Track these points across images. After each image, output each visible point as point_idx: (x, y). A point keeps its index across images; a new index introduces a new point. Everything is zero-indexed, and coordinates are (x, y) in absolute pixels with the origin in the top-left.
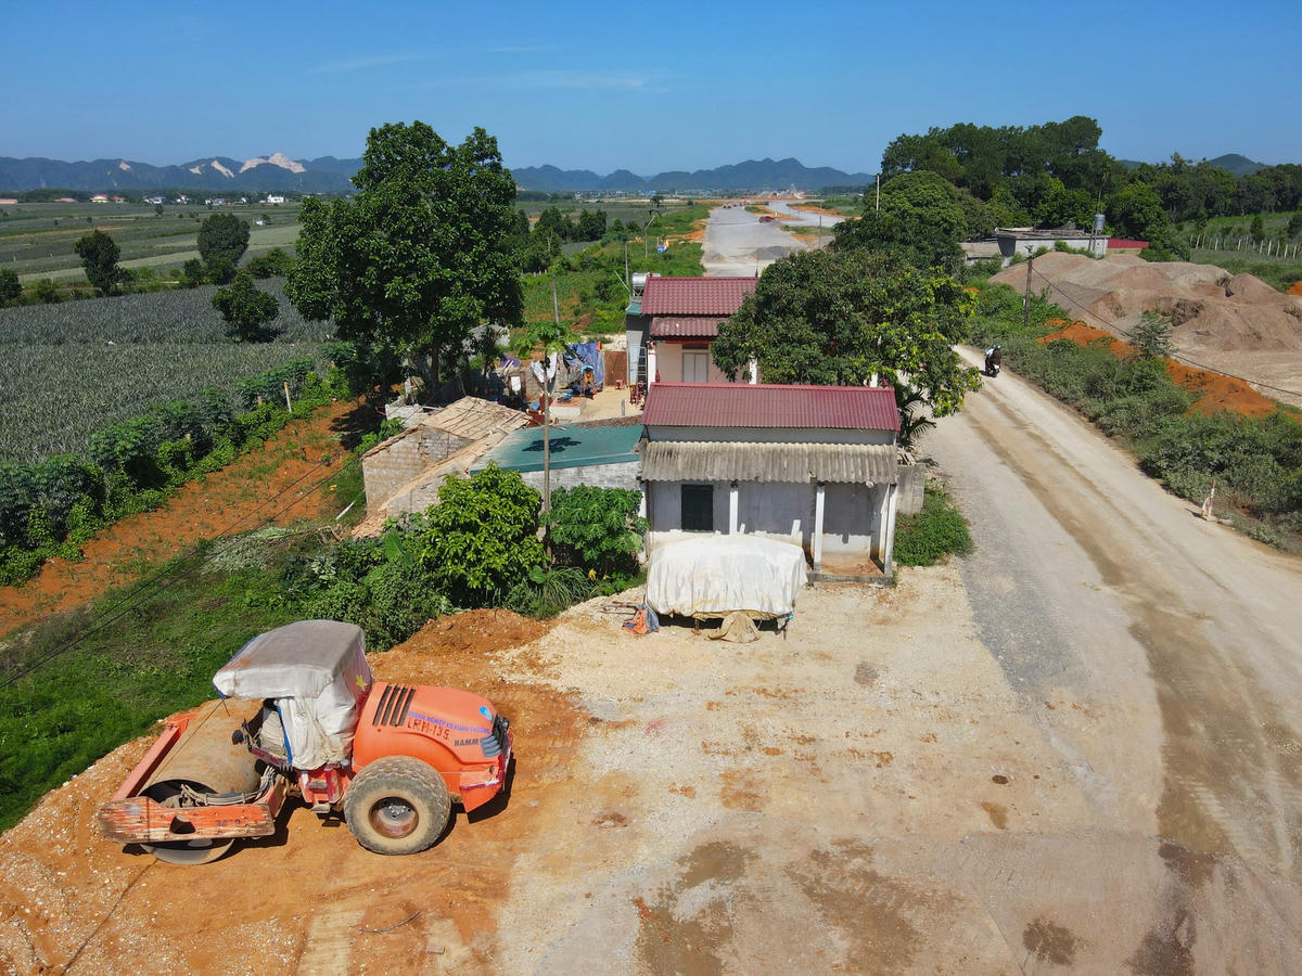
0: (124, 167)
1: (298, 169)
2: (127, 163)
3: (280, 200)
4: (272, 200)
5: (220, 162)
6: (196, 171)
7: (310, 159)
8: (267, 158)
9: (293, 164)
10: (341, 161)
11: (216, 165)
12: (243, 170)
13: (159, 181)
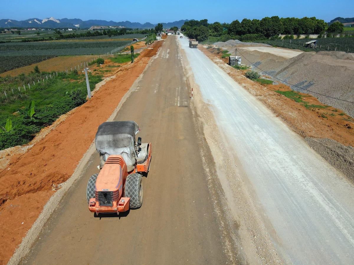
1: (58, 22)
2: (10, 20)
5: (37, 20)
6: (30, 22)
8: (49, 19)
9: (56, 20)
12: (43, 22)
13: (21, 25)
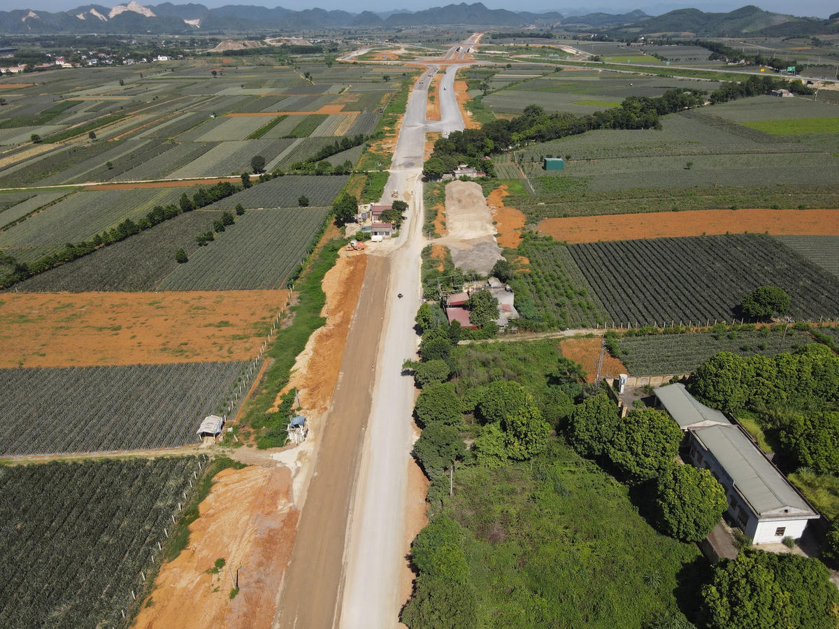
0: (32, 15)
1: (149, 14)
2: (34, 12)
3: (165, 58)
4: (160, 58)
5: (97, 10)
6: (81, 17)
7: (155, 5)
8: (126, 5)
9: (144, 9)
10: (177, 6)
11: (93, 12)
12: (112, 15)
13: (58, 24)
